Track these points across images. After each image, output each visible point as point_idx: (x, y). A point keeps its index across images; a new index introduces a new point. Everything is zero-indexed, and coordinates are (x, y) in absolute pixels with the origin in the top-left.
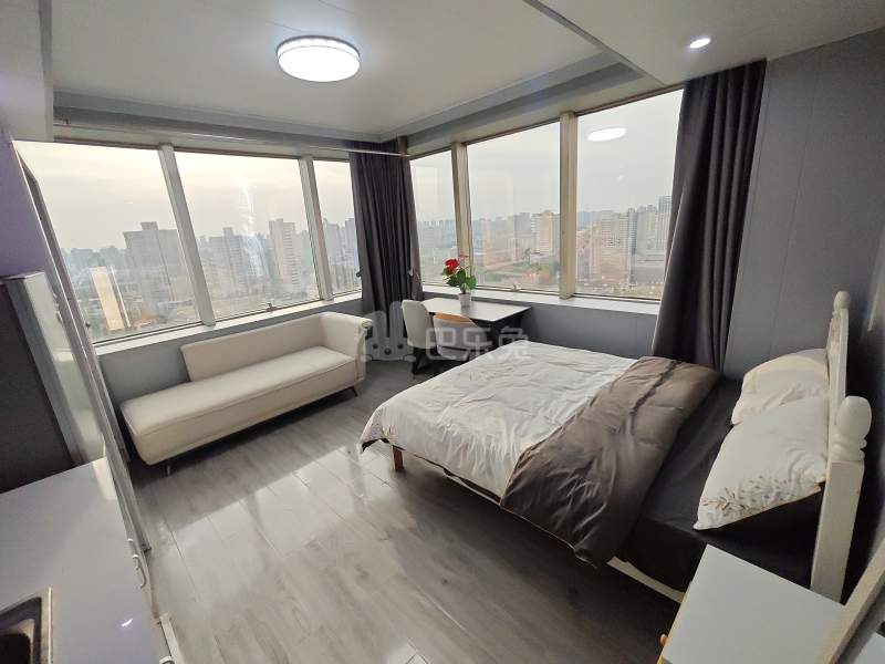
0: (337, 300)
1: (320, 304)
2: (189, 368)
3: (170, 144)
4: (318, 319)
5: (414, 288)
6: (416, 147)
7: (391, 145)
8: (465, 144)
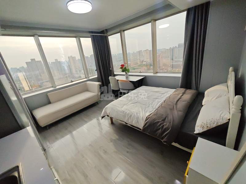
0: (90, 78)
1: (86, 79)
2: (50, 99)
3: (37, 35)
4: (86, 84)
5: (112, 73)
6: (110, 32)
7: (102, 32)
8: (124, 31)
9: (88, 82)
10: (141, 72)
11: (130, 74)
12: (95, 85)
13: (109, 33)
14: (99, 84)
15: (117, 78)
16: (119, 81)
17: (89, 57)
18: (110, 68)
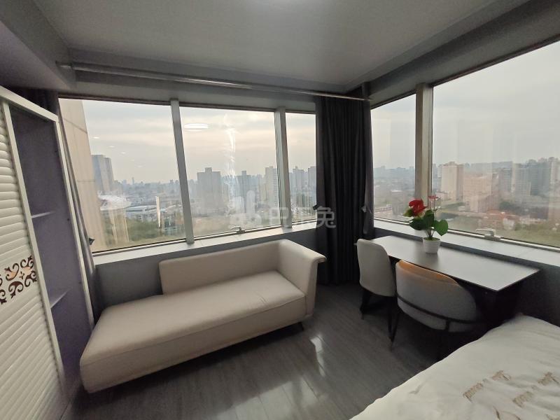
0: (296, 228)
1: (279, 231)
3: (177, 99)
4: (277, 246)
5: (366, 224)
6: (379, 93)
8: (432, 85)
9: (286, 243)
12: (303, 259)
13: (374, 97)
14: (319, 259)
15: (387, 245)
16: (397, 264)
18: (363, 205)
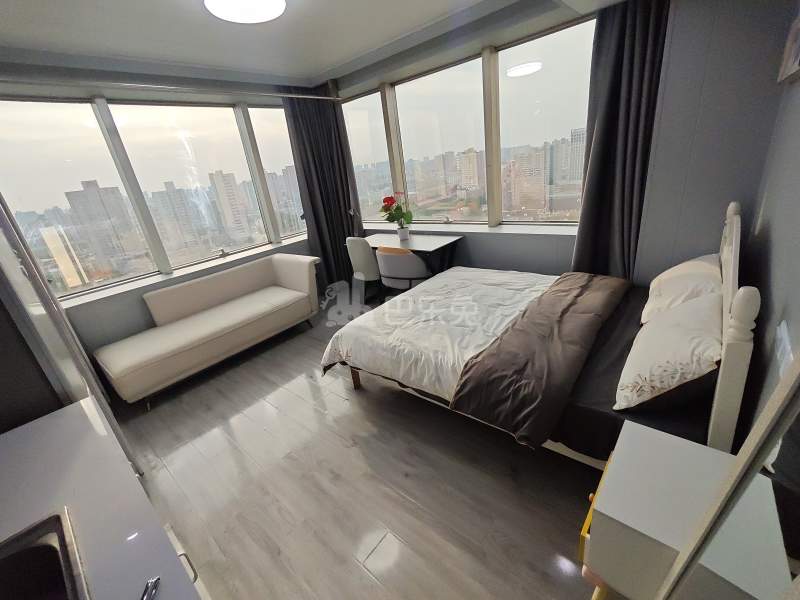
0: (285, 243)
2: (153, 314)
3: (103, 97)
4: (270, 261)
5: (356, 226)
6: (347, 89)
7: (322, 89)
8: (393, 85)
9: (277, 256)
10: (451, 223)
11: (413, 227)
12: (300, 264)
13: (343, 93)
14: (315, 261)
15: (373, 241)
16: (377, 251)
17: (280, 173)
18: (350, 208)
